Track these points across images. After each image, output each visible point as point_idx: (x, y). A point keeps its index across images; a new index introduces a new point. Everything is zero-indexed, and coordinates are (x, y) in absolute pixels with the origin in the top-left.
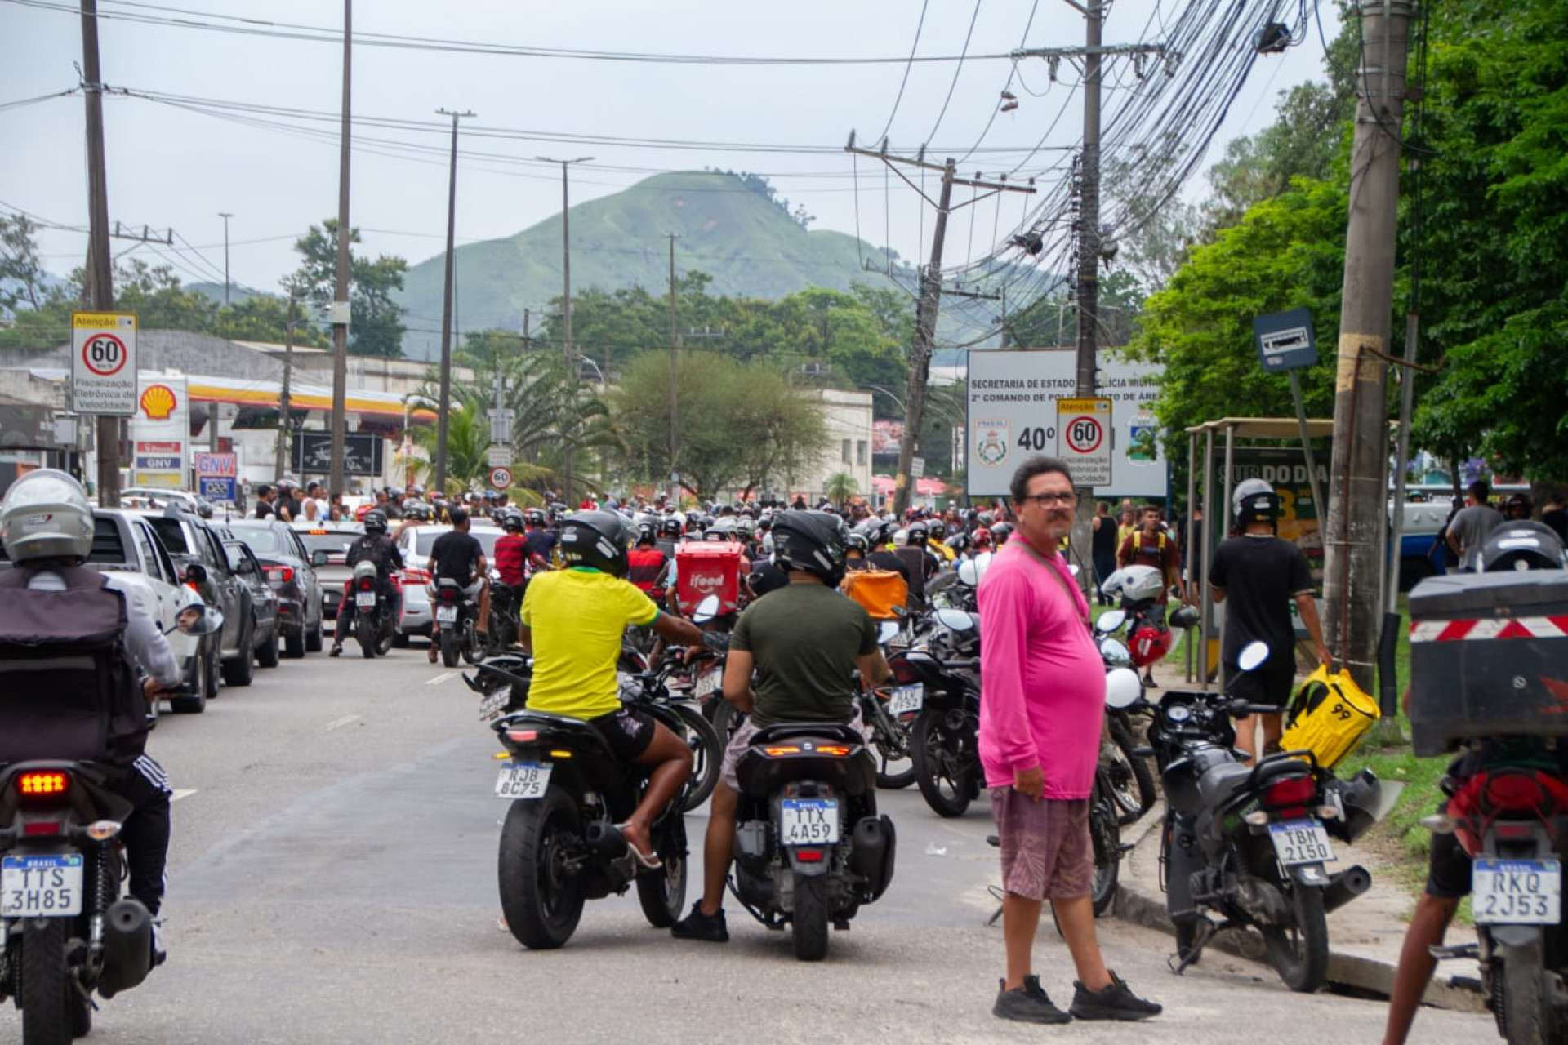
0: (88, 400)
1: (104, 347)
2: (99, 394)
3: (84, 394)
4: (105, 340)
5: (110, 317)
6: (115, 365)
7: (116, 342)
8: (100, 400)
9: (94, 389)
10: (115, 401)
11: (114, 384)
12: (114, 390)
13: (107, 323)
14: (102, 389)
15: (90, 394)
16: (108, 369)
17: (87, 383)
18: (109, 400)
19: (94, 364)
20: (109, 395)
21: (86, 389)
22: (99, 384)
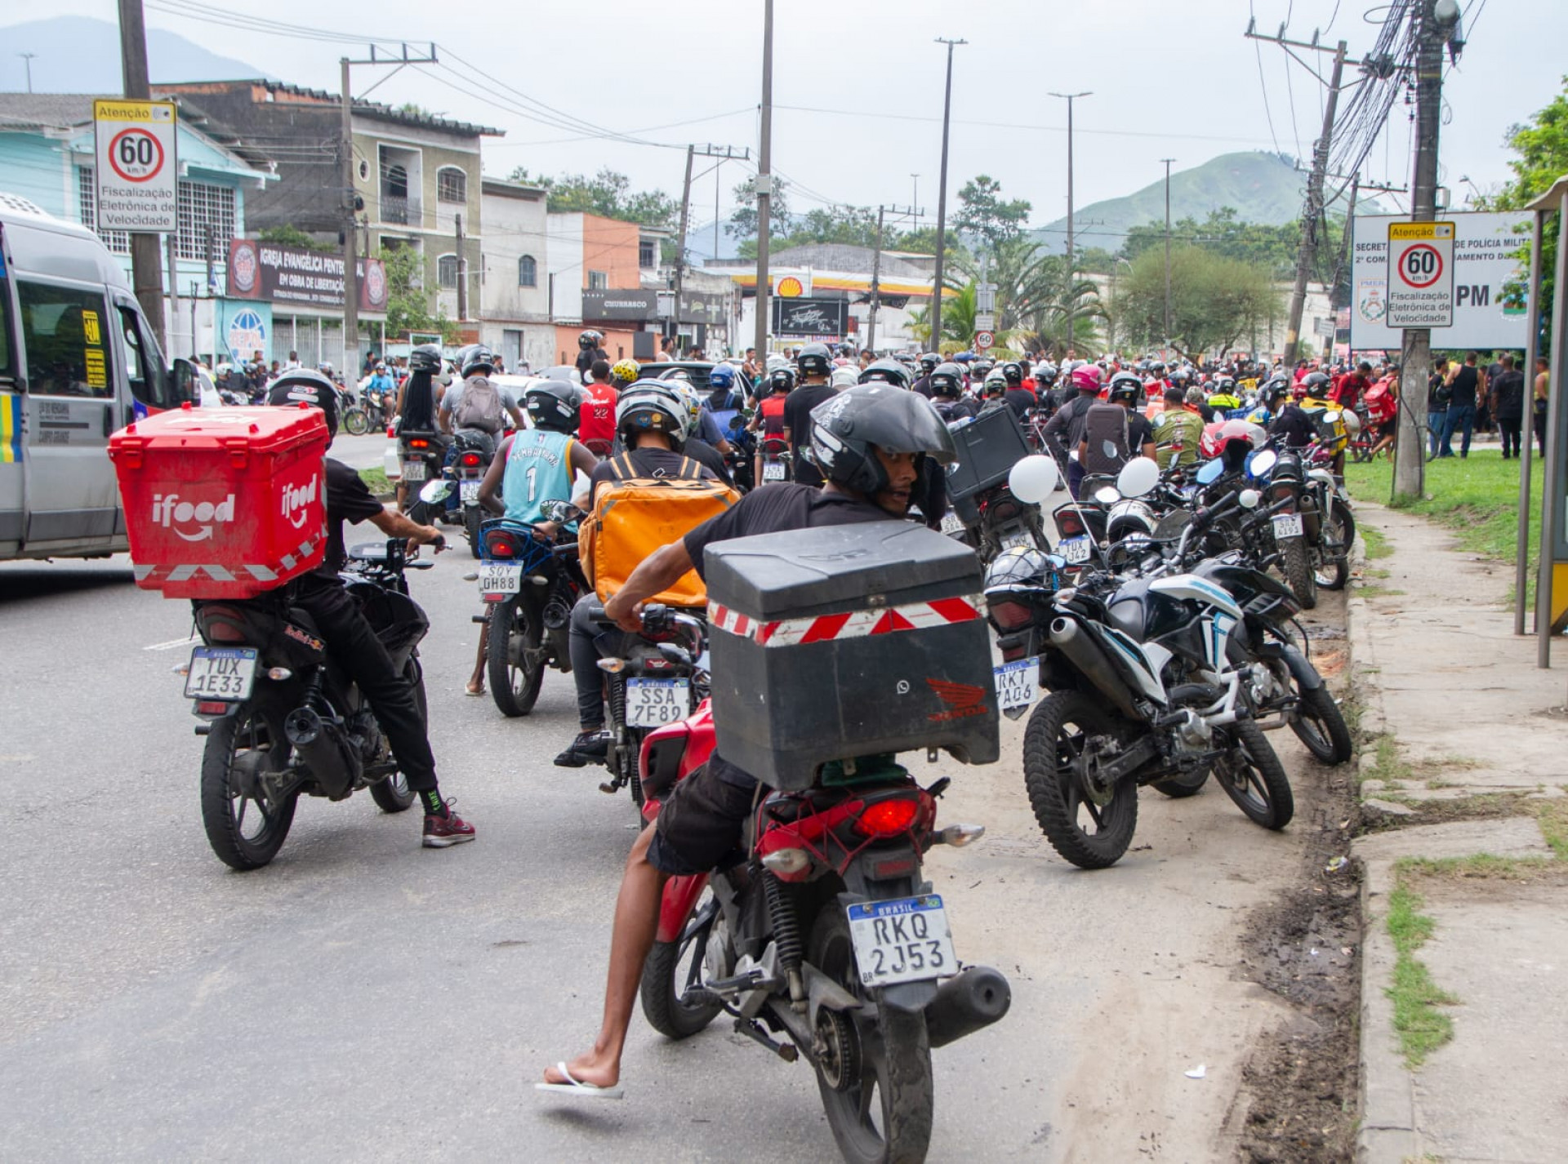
0: (118, 213)
1: (135, 146)
2: (131, 206)
3: (112, 206)
4: (137, 136)
5: (142, 107)
6: (150, 168)
7: (150, 139)
8: (132, 214)
9: (124, 200)
10: (151, 214)
11: (150, 194)
12: (150, 201)
13: (138, 114)
14: (135, 200)
15: (120, 206)
16: (141, 175)
17: (115, 192)
18: (143, 214)
19: (123, 167)
20: (144, 208)
21: (115, 199)
22: (130, 193)
